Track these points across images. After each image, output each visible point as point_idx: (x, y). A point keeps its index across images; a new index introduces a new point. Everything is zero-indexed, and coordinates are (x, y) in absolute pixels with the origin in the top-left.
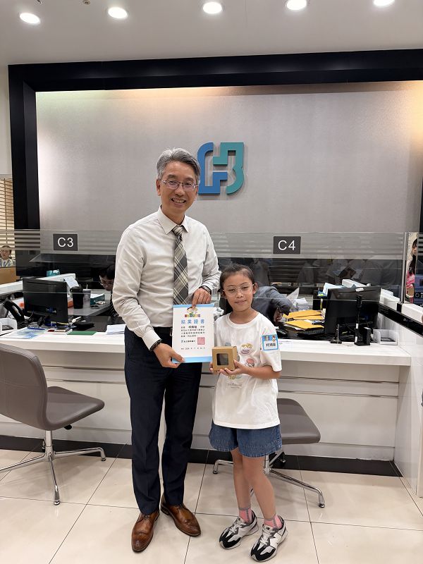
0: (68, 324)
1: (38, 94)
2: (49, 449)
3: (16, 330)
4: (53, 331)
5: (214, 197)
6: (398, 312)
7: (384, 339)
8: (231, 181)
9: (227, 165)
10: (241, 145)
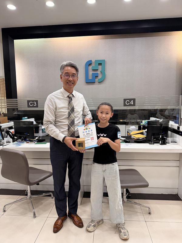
0: (34, 140)
1: (15, 41)
2: (29, 194)
3: (12, 143)
4: (28, 143)
5: (93, 84)
6: (178, 130)
7: (172, 142)
8: (100, 77)
9: (98, 70)
10: (104, 61)
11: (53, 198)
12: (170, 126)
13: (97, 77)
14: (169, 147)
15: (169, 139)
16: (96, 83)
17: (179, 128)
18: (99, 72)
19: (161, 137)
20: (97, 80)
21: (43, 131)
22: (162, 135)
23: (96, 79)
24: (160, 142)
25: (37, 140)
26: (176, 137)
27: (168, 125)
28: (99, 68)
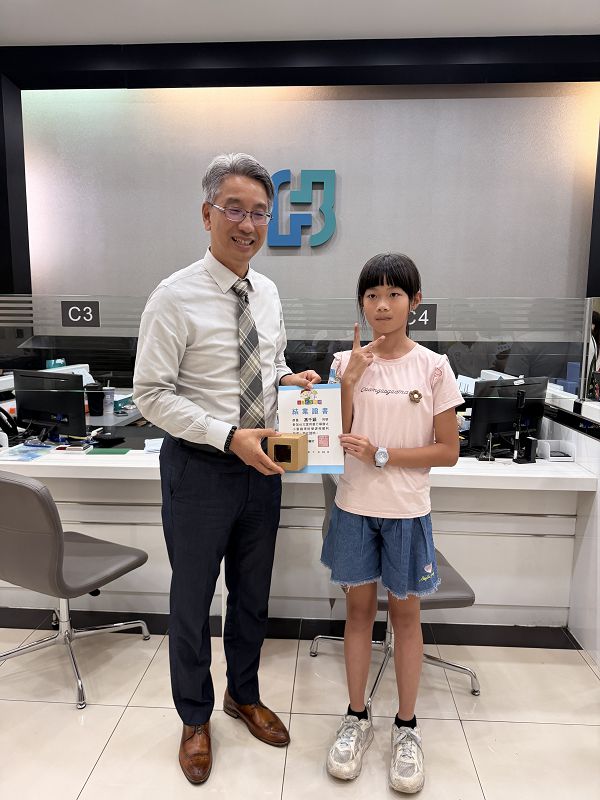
0: (85, 438)
1: (24, 93)
2: (64, 625)
3: (6, 448)
5: (293, 251)
6: (575, 414)
7: (555, 454)
8: (317, 228)
9: (310, 204)
10: (332, 174)
11: (146, 639)
15: (545, 445)
16: (302, 250)
17: (578, 407)
18: (313, 212)
20: (306, 238)
21: (118, 409)
23: (303, 237)
26: (566, 439)
27: (544, 395)
28: (314, 198)
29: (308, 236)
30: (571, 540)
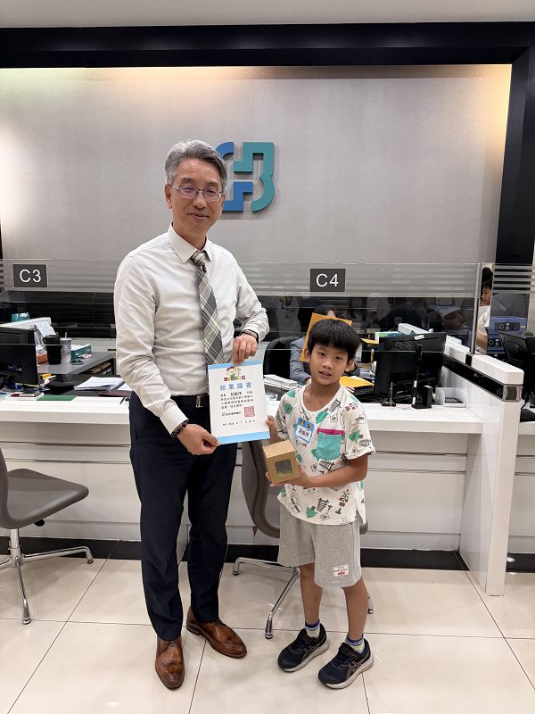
0: (38, 386)
2: (15, 551)
4: (18, 395)
5: (236, 215)
6: (467, 366)
7: (448, 400)
8: (258, 195)
9: (251, 173)
10: (271, 146)
11: (90, 562)
12: (446, 352)
13: (248, 194)
14: (438, 417)
15: (442, 392)
16: (244, 215)
17: (469, 359)
18: (254, 180)
19: (415, 386)
20: (248, 204)
21: (75, 358)
22: (421, 377)
23: (245, 202)
24: (414, 399)
25: (47, 386)
26: (460, 387)
27: (442, 349)
28: (255, 168)
29: (250, 202)
30: (463, 476)
